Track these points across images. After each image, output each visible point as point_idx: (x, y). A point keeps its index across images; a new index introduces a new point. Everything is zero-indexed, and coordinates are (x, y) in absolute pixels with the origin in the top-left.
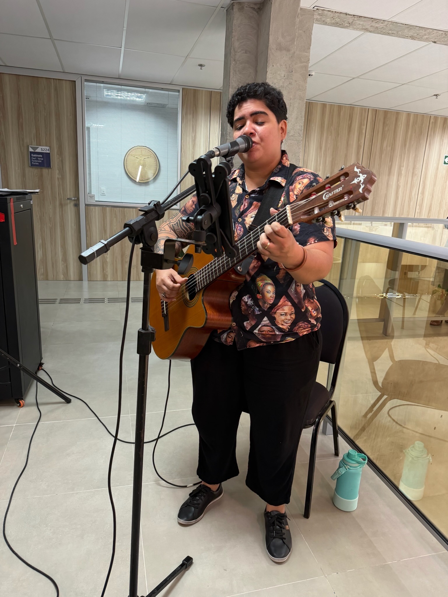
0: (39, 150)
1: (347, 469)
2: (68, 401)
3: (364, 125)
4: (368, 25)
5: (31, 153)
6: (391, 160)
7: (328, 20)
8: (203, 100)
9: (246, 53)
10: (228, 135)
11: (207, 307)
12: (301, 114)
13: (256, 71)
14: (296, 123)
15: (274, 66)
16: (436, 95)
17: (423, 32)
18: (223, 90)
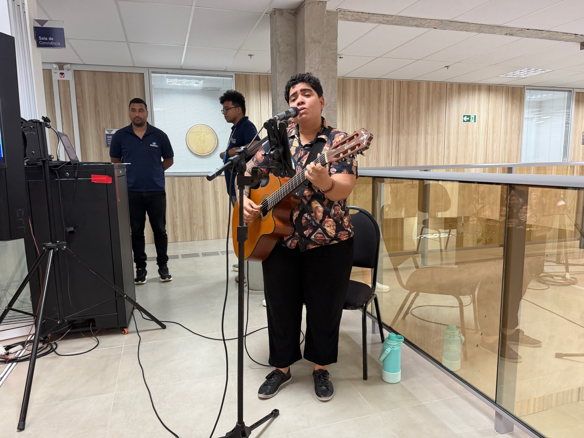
1: (391, 348)
2: (164, 327)
3: (391, 94)
4: (381, 19)
5: (107, 135)
6: (418, 122)
7: (349, 18)
8: (253, 82)
9: (287, 46)
10: (278, 110)
11: (276, 219)
12: (334, 90)
13: (297, 60)
14: (332, 97)
15: (310, 54)
16: (447, 67)
17: (424, 22)
18: (271, 74)
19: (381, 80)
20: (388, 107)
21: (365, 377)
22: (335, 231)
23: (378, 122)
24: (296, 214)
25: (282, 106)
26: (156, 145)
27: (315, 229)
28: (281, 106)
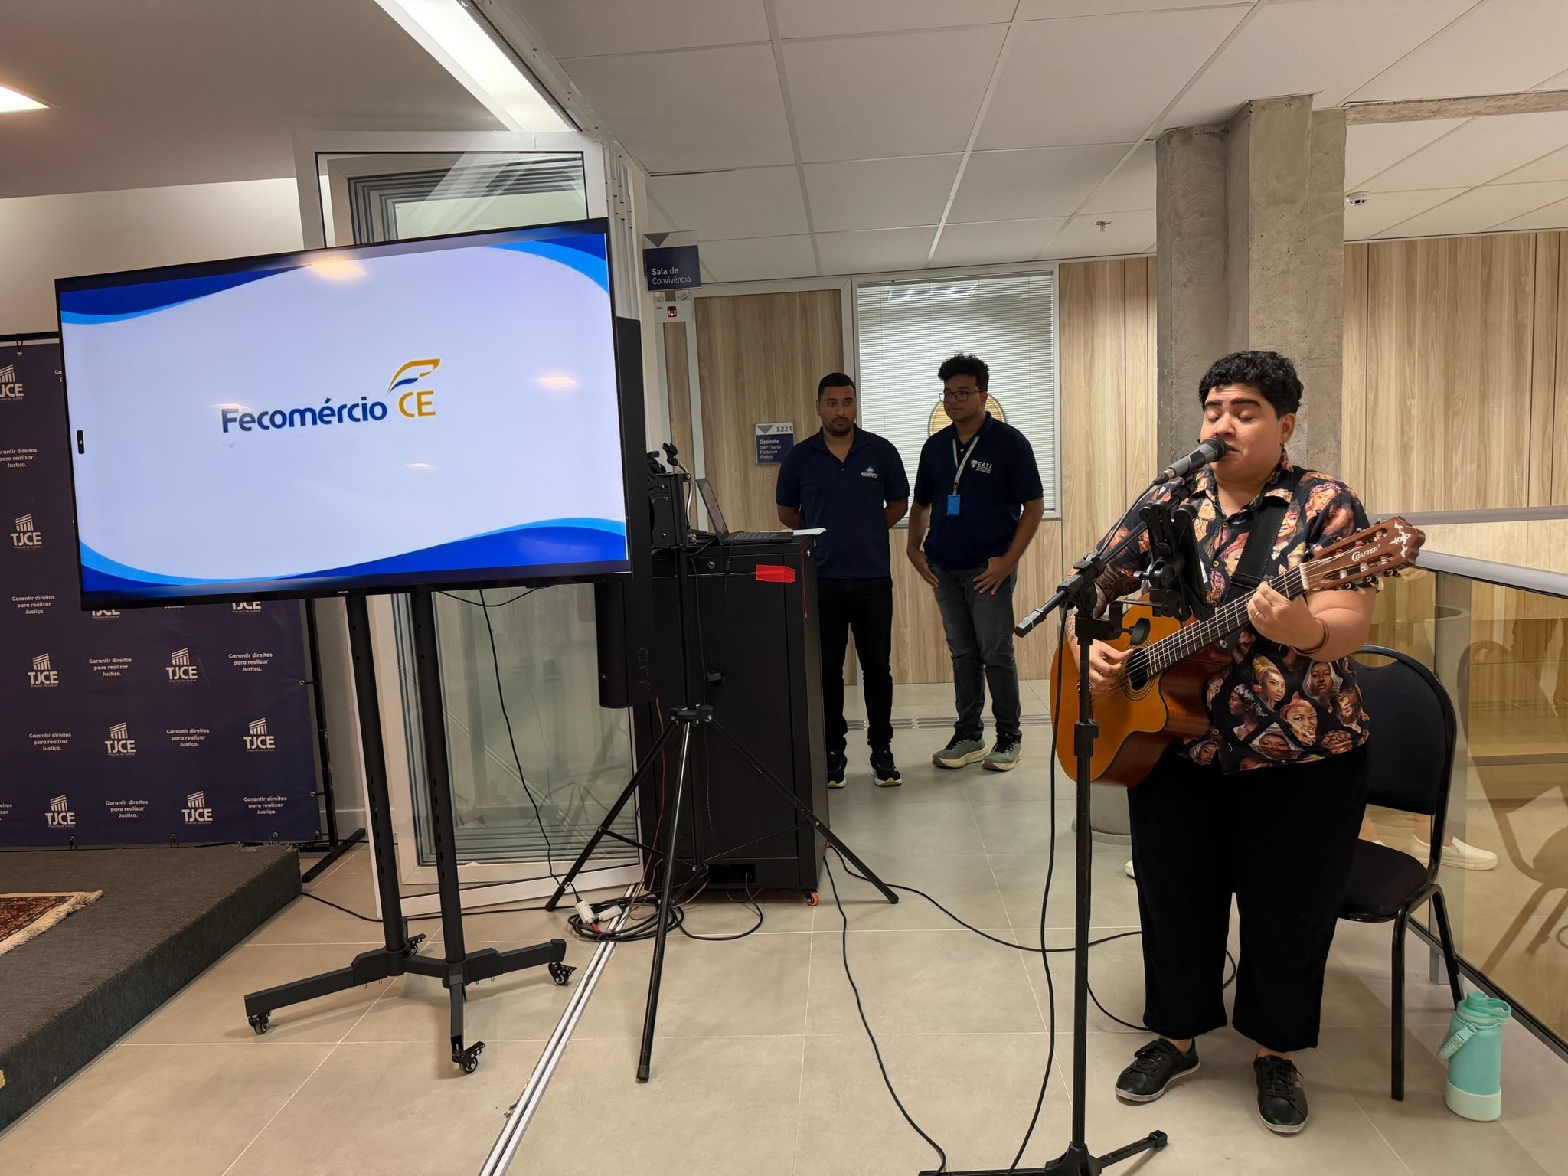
0: (773, 431)
1: (1472, 1031)
2: (894, 899)
3: (1527, 273)
4: (1480, 106)
5: (759, 437)
7: (1382, 116)
8: (1107, 281)
9: (1202, 217)
10: (1174, 376)
11: (1169, 701)
12: (1334, 312)
13: (1227, 247)
15: (1264, 236)
18: (1156, 255)
19: (1491, 236)
20: (1516, 310)
21: (1397, 1093)
22: (1316, 731)
23: (1484, 354)
24: (1214, 687)
25: (1184, 367)
26: (873, 472)
27: (1262, 725)
28: (1181, 366)
